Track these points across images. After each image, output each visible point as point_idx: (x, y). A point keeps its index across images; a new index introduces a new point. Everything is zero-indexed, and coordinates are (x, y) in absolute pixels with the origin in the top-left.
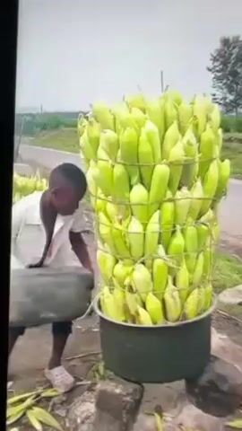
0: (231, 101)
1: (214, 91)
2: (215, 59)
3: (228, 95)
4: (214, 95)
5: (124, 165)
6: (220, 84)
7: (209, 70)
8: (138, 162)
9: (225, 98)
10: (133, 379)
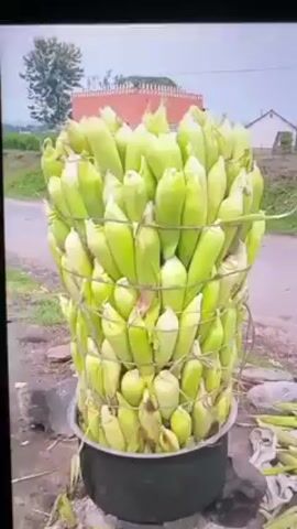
0: (53, 116)
1: (31, 103)
2: (29, 64)
3: (49, 109)
4: (32, 108)
5: (157, 229)
6: (39, 95)
7: (23, 77)
8: (182, 224)
9: (45, 112)
10: (153, 520)
